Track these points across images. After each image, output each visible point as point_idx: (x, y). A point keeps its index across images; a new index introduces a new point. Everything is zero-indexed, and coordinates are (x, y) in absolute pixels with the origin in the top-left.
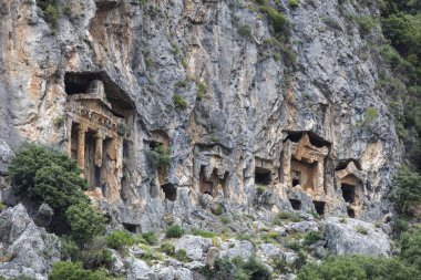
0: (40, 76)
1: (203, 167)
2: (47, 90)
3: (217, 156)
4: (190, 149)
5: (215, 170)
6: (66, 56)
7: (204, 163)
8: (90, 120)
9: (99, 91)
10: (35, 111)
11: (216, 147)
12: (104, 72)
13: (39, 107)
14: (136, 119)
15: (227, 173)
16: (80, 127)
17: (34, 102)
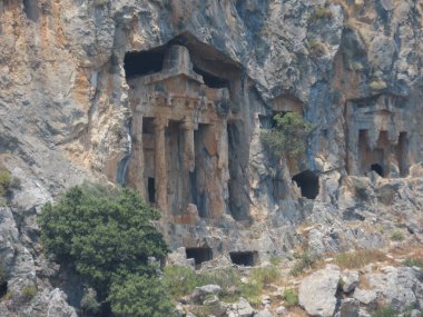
0: (89, 67)
1: (363, 133)
2: (99, 84)
3: (386, 112)
4: (339, 111)
5: (383, 134)
6: (125, 29)
7: (364, 127)
8: (172, 107)
9: (183, 62)
10: (84, 120)
11: (382, 99)
12: (186, 33)
13: (90, 113)
14: (247, 85)
15: (403, 135)
16: (157, 121)
17: (80, 107)
